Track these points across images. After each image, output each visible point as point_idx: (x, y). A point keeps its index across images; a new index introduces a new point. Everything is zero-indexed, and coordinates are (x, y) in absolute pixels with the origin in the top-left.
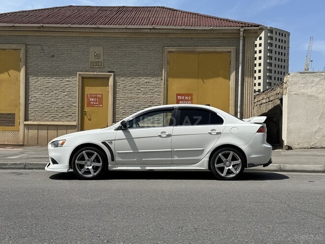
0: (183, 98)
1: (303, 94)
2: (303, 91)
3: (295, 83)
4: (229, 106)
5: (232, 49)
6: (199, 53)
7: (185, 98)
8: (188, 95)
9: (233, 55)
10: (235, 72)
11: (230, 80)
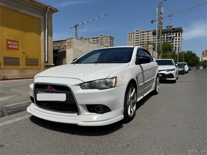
0: (12, 43)
1: (78, 49)
2: (78, 48)
3: (75, 44)
4: (41, 51)
5: (42, 17)
6: (22, 14)
7: (13, 43)
8: (15, 42)
9: (42, 21)
10: (43, 31)
11: (41, 36)
